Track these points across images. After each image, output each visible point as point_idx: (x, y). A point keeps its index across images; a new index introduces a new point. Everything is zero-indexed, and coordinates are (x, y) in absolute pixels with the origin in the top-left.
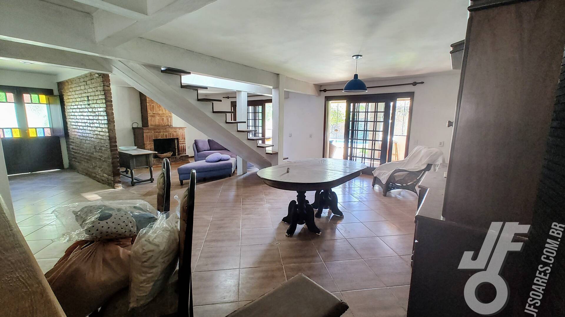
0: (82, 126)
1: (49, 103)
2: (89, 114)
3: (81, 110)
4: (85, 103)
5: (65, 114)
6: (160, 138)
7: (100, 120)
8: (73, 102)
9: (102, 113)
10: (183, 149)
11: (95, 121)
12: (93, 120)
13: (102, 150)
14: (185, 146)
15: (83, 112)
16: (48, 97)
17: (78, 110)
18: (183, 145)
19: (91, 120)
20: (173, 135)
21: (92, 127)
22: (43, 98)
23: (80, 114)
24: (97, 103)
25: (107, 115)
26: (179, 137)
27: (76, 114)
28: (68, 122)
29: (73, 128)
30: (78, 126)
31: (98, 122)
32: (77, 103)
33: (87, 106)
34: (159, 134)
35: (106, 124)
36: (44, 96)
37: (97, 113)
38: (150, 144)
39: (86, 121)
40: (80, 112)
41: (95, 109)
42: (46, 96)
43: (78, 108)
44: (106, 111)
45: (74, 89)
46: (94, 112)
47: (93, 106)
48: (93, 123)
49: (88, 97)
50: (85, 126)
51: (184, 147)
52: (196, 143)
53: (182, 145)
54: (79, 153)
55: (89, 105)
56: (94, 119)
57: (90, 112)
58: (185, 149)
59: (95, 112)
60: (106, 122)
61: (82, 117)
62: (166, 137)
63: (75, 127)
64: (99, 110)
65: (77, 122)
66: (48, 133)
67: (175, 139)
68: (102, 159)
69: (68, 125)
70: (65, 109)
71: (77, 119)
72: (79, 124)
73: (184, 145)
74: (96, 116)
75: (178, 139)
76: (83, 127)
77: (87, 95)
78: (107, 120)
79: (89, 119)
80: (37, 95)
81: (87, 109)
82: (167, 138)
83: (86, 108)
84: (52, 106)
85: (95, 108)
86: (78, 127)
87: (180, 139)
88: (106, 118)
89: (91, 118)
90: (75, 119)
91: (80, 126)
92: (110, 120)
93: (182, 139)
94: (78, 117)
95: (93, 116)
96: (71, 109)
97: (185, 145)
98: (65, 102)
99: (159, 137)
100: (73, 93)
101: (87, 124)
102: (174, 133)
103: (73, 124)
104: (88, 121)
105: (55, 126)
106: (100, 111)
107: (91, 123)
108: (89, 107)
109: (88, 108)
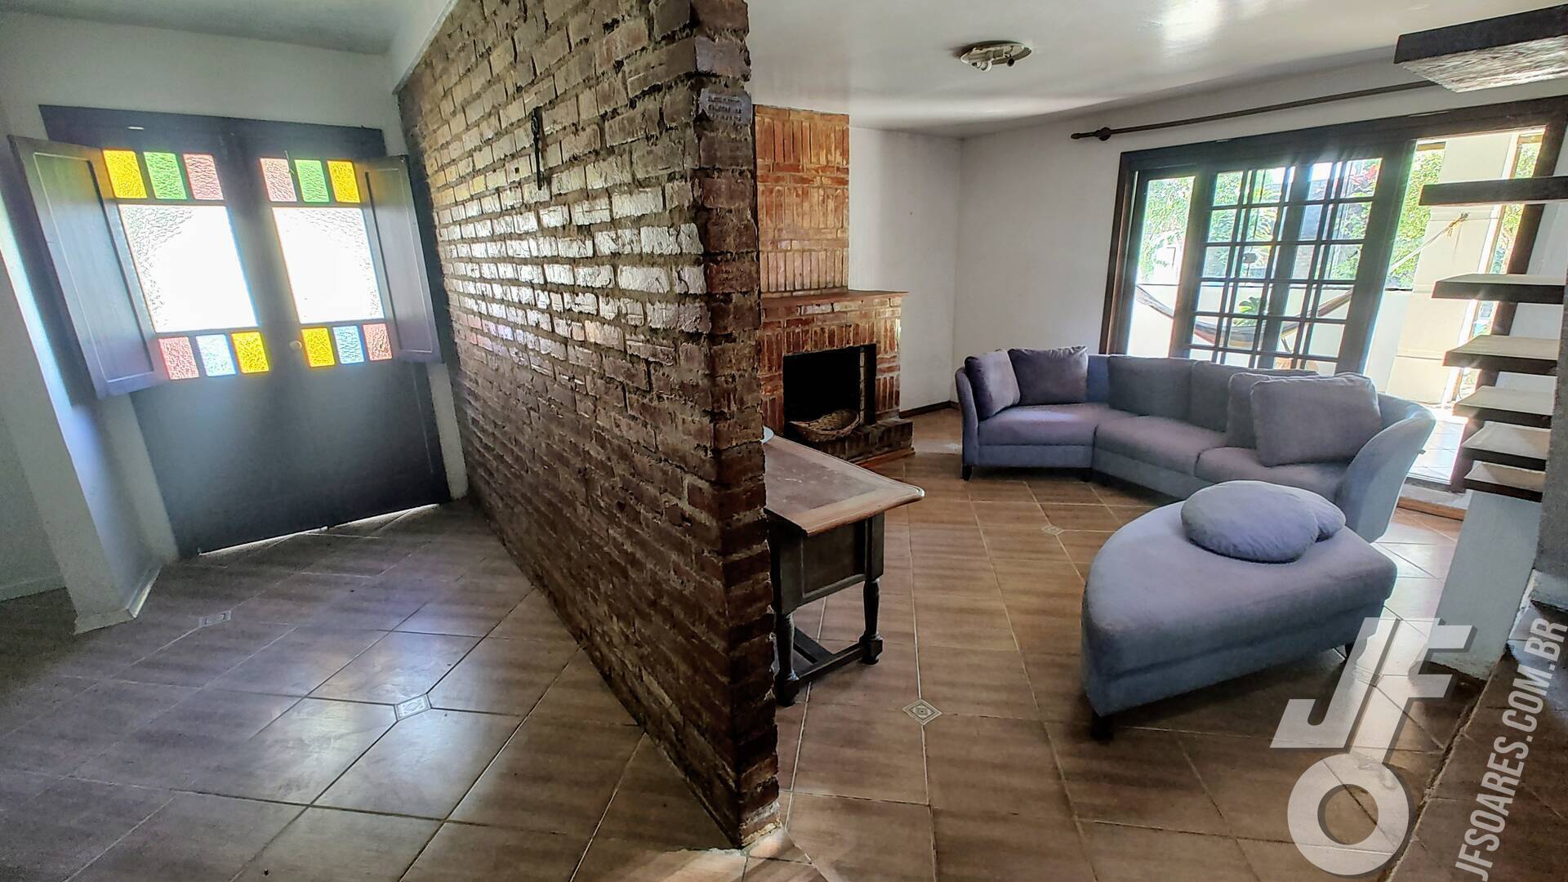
0: (506, 323)
1: (370, 202)
2: (546, 248)
3: (501, 228)
4: (517, 170)
5: (437, 251)
6: (809, 348)
7: (624, 293)
8: (462, 179)
9: (651, 240)
10: (891, 393)
11: (587, 303)
12: (574, 290)
13: (636, 517)
14: (897, 380)
15: (511, 236)
16: (363, 168)
17: (484, 230)
18: (891, 375)
19: (559, 289)
20: (856, 334)
21: (565, 341)
22: (345, 174)
23: (494, 249)
24: (611, 151)
25: (709, 258)
26: (879, 342)
27: (478, 250)
28: (449, 293)
29: (472, 329)
30: (490, 317)
31: (608, 310)
32: (478, 184)
33: (532, 193)
34: (807, 332)
35: (694, 337)
36: (349, 165)
37: (605, 243)
38: (770, 379)
39: (526, 294)
40: (493, 238)
41: (586, 206)
42: (356, 165)
43: (483, 216)
44: (700, 213)
45: (460, 94)
46: (580, 227)
47: (569, 182)
48: (567, 313)
49: (536, 116)
50: (523, 328)
51: (892, 385)
52: (972, 369)
53: (888, 376)
54: (500, 458)
55: (543, 179)
56: (580, 282)
57: (552, 233)
58: (898, 393)
59: (586, 231)
60: (690, 318)
61: (507, 271)
62: (831, 343)
63: (476, 322)
64: (626, 206)
65: (483, 297)
66: (381, 348)
67: (858, 348)
68: (633, 574)
69: (451, 310)
70: (435, 227)
71: (483, 279)
72: (497, 310)
73: (894, 374)
74: (595, 259)
75: (871, 351)
76: (513, 332)
77: (531, 100)
78: (708, 297)
79: (546, 286)
80: (319, 162)
81: (532, 216)
82: (835, 348)
83: (528, 207)
84: (384, 215)
85: (587, 195)
86: (492, 326)
87: (883, 348)
88: (694, 278)
89: (559, 274)
90: (474, 280)
91: (498, 321)
92: (727, 298)
93: (888, 348)
94: (488, 271)
95: (573, 262)
96: (454, 223)
97: (898, 376)
98: (432, 190)
99: (805, 342)
100: (458, 124)
101: (533, 316)
102: (864, 324)
103: (470, 303)
104: (543, 299)
105: (402, 312)
106: (638, 222)
107: (560, 315)
108: (544, 195)
109: (535, 208)
